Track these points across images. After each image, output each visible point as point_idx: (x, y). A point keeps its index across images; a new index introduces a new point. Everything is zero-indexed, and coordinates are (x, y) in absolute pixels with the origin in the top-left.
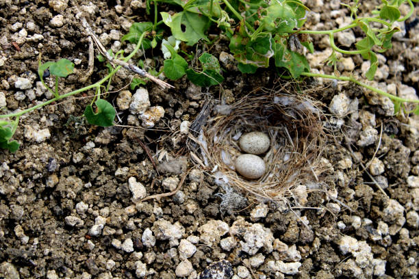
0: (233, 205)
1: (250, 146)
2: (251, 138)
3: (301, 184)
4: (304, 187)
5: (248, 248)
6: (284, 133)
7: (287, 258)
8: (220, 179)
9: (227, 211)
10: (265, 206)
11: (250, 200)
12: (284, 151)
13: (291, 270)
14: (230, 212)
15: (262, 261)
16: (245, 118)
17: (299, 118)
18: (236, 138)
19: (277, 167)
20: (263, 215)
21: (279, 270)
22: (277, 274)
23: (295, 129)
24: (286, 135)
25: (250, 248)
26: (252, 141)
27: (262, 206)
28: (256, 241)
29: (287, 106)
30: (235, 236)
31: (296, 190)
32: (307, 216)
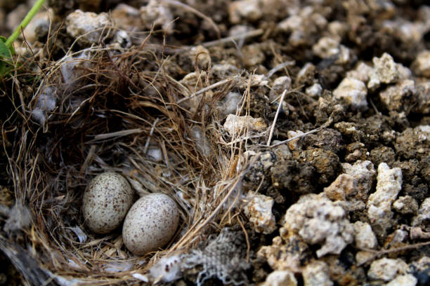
0: (231, 255)
1: (111, 206)
2: (96, 200)
3: (223, 123)
4: (230, 117)
5: (339, 239)
6: (106, 145)
7: (365, 186)
8: (167, 269)
9: (242, 270)
10: (251, 194)
11: (230, 222)
12: (142, 154)
13: (396, 178)
14: (245, 265)
15: (368, 227)
16: (51, 199)
17: (89, 92)
18: (82, 237)
19: (167, 178)
20: (269, 202)
21: (389, 202)
22: (398, 205)
23: (107, 113)
24: (111, 141)
25: (339, 234)
26: (102, 199)
27: (251, 200)
28: (327, 217)
29: (58, 104)
30: (302, 264)
31: (232, 133)
32: (290, 130)
